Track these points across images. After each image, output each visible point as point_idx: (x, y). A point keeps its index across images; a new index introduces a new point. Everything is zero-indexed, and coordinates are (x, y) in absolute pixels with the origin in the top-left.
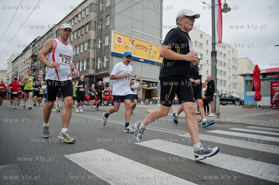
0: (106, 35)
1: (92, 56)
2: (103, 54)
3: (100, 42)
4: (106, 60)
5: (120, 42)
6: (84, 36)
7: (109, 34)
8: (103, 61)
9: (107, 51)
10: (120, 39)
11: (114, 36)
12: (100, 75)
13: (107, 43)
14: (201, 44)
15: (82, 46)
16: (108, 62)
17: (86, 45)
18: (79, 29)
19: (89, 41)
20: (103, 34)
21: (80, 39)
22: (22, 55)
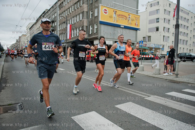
0: (95, 8)
1: (85, 24)
2: (93, 22)
3: (91, 13)
4: (95, 27)
5: (106, 13)
6: (79, 9)
7: (98, 7)
8: (93, 28)
9: (96, 20)
10: (106, 10)
11: (102, 9)
12: (91, 39)
13: (96, 15)
14: (170, 12)
15: (78, 17)
16: (97, 29)
17: (81, 15)
18: (76, 3)
19: (83, 13)
20: (93, 7)
21: (76, 11)
22: (36, 23)
